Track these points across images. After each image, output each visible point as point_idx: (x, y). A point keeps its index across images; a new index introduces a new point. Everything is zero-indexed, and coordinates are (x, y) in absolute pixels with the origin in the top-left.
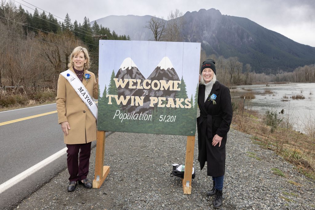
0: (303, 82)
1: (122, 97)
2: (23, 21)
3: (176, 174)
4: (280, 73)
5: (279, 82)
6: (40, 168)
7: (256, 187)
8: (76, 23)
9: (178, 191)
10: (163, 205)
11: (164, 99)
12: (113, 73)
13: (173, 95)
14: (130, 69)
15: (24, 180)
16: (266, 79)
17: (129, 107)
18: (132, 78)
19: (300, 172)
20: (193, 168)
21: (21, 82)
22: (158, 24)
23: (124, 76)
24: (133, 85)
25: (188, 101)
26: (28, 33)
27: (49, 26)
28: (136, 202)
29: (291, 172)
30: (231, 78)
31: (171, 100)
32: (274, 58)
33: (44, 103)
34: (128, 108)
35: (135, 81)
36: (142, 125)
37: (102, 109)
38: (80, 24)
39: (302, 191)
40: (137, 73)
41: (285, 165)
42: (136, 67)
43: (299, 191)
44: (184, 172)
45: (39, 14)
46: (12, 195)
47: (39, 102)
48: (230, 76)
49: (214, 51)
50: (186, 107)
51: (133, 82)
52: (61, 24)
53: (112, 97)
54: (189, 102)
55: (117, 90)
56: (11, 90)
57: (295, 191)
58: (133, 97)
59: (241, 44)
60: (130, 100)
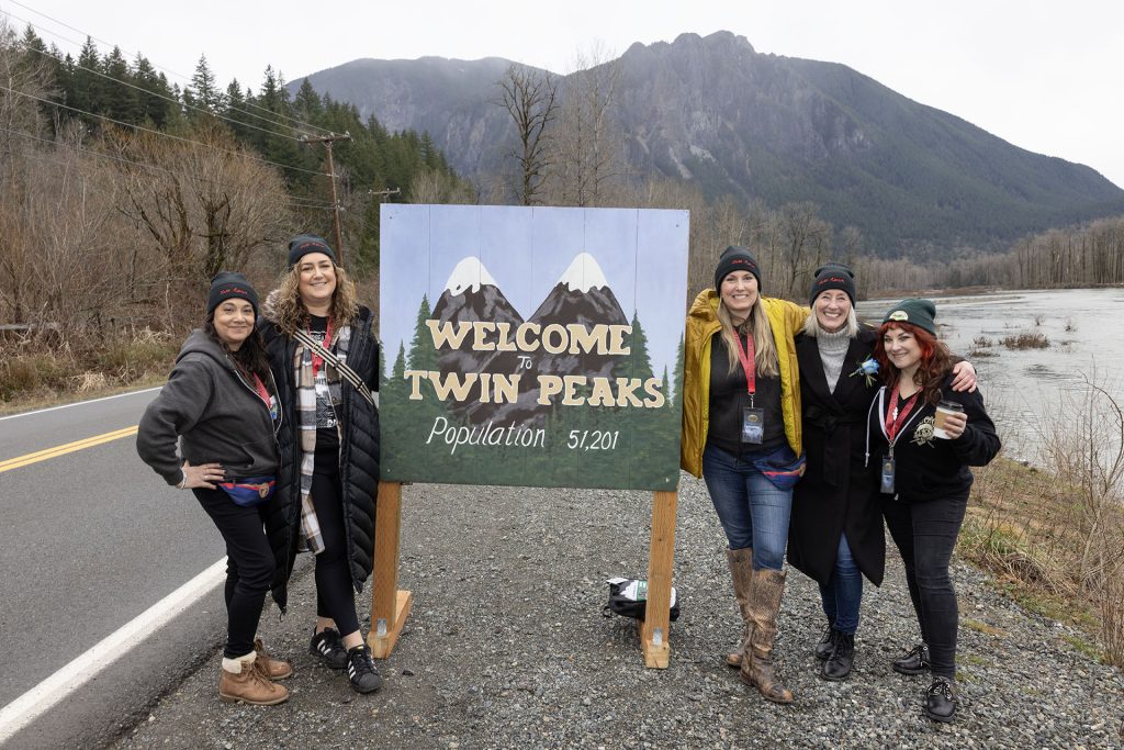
0: (1044, 288)
1: (453, 377)
2: (44, 84)
3: (621, 608)
4: (962, 257)
5: (960, 289)
6: (188, 603)
7: (864, 642)
8: (234, 87)
9: (628, 660)
10: (587, 701)
11: (582, 380)
12: (425, 304)
13: (606, 368)
14: (475, 289)
15: (150, 641)
16: (914, 280)
17: (474, 406)
18: (482, 319)
19: (1003, 595)
20: (673, 590)
21: (51, 306)
22: (530, 90)
23: (457, 312)
24: (485, 341)
25: (654, 386)
26: (57, 126)
27: (137, 100)
28: (505, 693)
29: (978, 595)
30: (794, 277)
31: (601, 383)
32: (941, 205)
33: (138, 381)
34: (472, 412)
35: (491, 326)
36: (517, 461)
37: (393, 414)
38: (249, 92)
39: (1006, 650)
40: (498, 303)
41: (959, 574)
42: (494, 287)
43: (997, 651)
44: (645, 601)
45: (101, 59)
46: (124, 686)
47: (116, 379)
48: (790, 271)
49: (732, 181)
50: (649, 404)
51: (485, 330)
52: (182, 93)
53: (421, 378)
54: (659, 389)
55: (436, 355)
56: (17, 339)
57: (983, 652)
58: (485, 378)
59: (826, 155)
60: (477, 386)
